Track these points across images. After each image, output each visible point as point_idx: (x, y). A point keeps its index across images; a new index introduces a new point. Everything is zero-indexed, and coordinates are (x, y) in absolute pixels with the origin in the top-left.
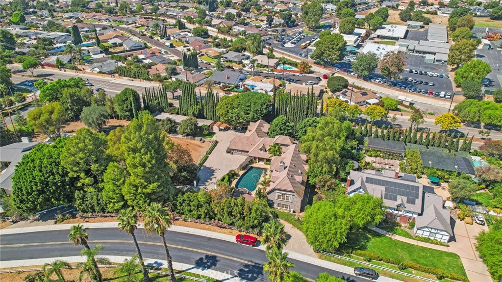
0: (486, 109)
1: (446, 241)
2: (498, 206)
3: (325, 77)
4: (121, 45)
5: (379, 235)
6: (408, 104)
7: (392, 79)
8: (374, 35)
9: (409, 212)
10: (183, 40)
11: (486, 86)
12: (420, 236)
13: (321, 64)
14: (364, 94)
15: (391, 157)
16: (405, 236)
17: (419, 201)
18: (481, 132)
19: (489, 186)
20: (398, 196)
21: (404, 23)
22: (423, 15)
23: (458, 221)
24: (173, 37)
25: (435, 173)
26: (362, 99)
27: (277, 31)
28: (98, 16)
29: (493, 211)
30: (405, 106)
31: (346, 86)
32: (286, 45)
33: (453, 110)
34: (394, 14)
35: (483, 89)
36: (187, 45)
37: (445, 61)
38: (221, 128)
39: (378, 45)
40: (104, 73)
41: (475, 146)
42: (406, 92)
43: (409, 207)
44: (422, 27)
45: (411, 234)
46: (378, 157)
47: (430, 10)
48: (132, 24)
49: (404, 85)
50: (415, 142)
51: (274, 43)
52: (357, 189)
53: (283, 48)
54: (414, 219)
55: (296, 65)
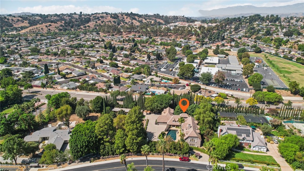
0: (266, 95)
1: (265, 151)
2: (281, 135)
3: (187, 85)
4: (71, 73)
5: (238, 152)
6: (230, 95)
7: (220, 84)
8: (204, 62)
9: (248, 141)
10: (106, 69)
11: (262, 85)
12: (255, 150)
13: (183, 79)
14: (210, 92)
15: (231, 120)
16: (248, 151)
17: (251, 135)
18: (266, 106)
19: (276, 128)
20: (242, 134)
21: (216, 55)
22: (225, 51)
23: (268, 143)
24: (99, 68)
25: (253, 124)
26: (209, 94)
27: (153, 62)
28: (50, 57)
29: (280, 137)
30: (229, 96)
31: (200, 89)
32: (161, 70)
33: (252, 97)
34: (210, 51)
35: (262, 86)
36: (108, 72)
37: (241, 74)
38: (148, 113)
39: (208, 68)
40: (70, 89)
41: (266, 111)
42: (228, 90)
43: (248, 138)
44: (225, 57)
45: (251, 150)
46: (226, 121)
47: (227, 49)
48: (71, 61)
49: (226, 86)
50: (240, 112)
51: (154, 69)
52: (225, 133)
53: (161, 71)
54: (250, 144)
55: (171, 80)
